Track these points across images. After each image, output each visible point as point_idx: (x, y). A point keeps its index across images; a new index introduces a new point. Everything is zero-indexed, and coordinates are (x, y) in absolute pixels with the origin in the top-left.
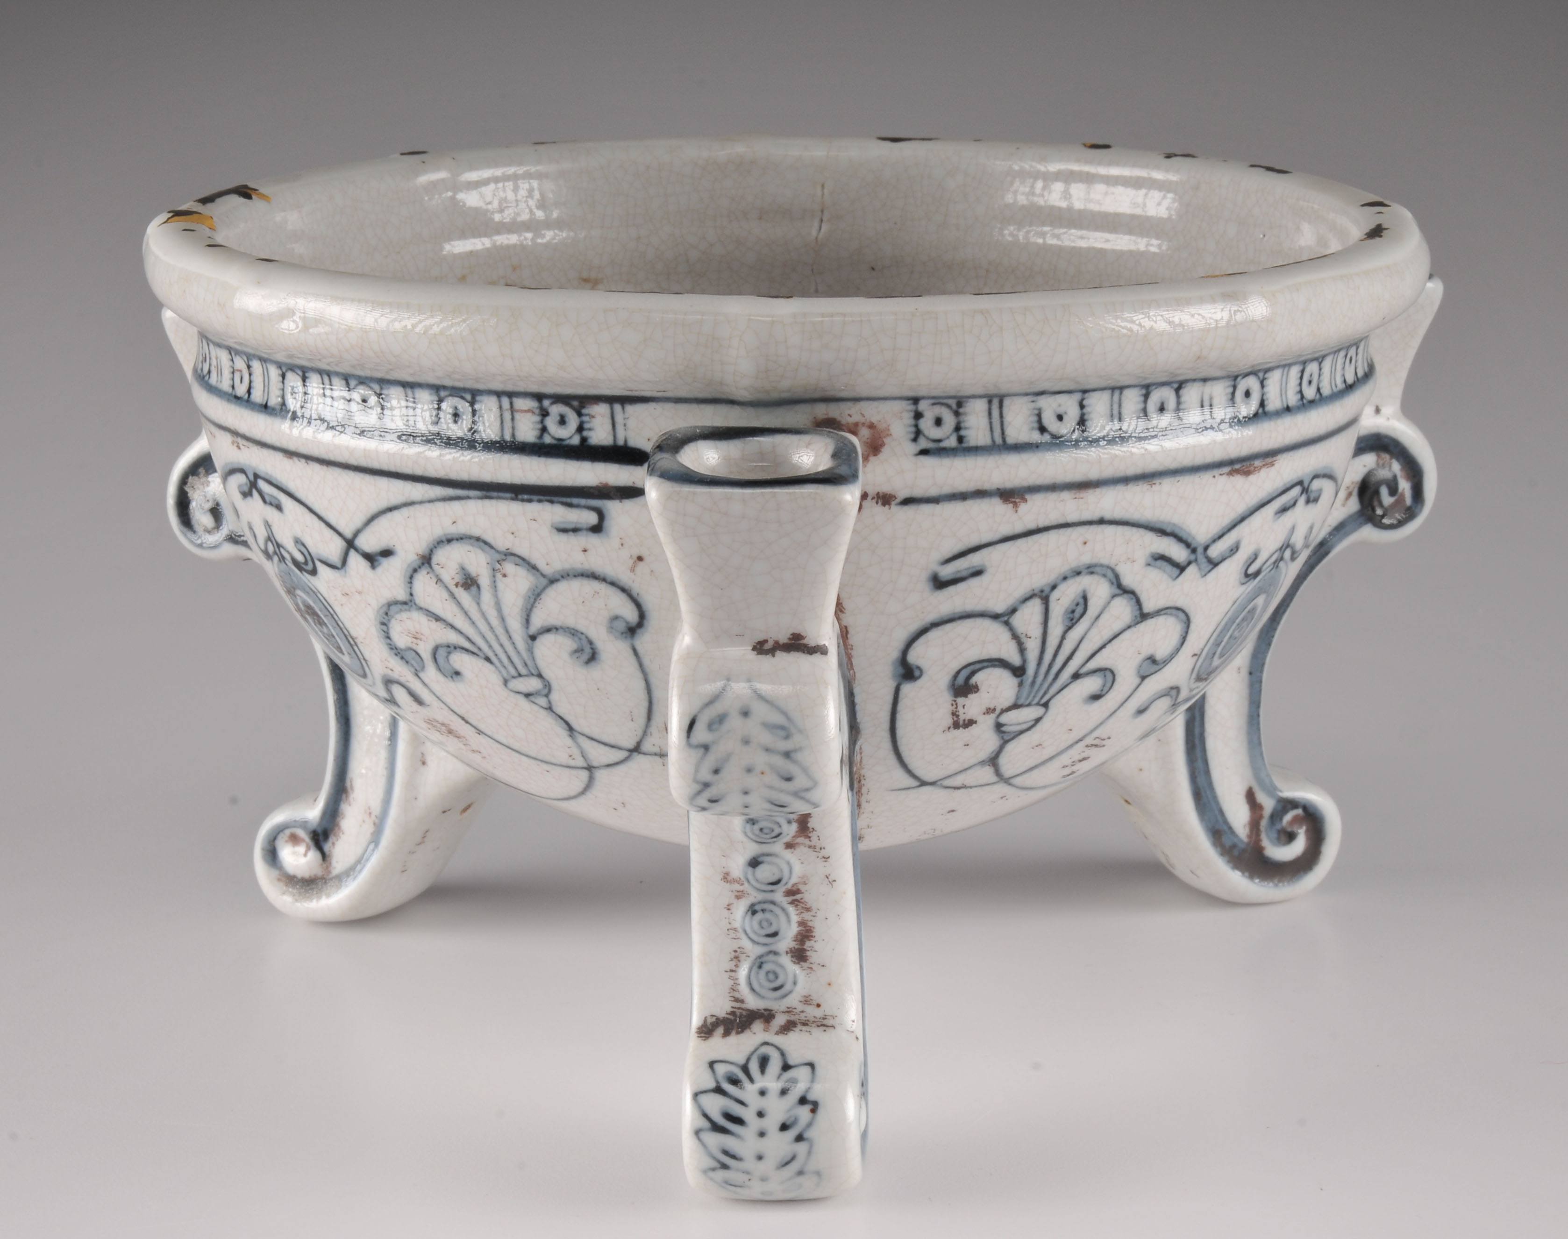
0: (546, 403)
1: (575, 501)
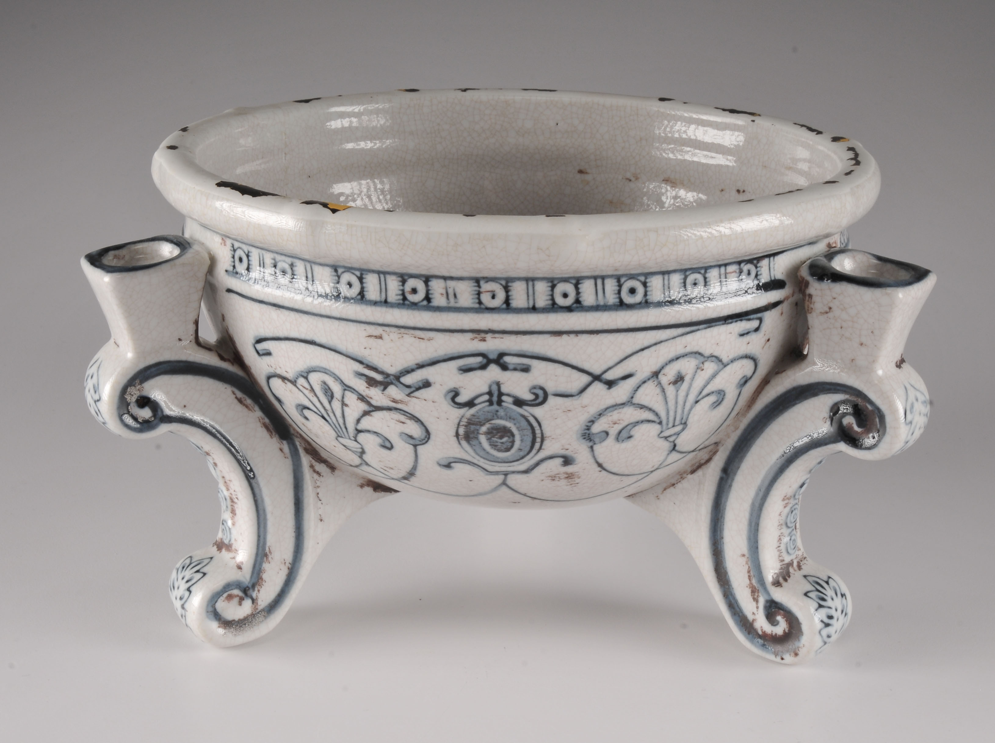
0: (742, 265)
1: (752, 317)
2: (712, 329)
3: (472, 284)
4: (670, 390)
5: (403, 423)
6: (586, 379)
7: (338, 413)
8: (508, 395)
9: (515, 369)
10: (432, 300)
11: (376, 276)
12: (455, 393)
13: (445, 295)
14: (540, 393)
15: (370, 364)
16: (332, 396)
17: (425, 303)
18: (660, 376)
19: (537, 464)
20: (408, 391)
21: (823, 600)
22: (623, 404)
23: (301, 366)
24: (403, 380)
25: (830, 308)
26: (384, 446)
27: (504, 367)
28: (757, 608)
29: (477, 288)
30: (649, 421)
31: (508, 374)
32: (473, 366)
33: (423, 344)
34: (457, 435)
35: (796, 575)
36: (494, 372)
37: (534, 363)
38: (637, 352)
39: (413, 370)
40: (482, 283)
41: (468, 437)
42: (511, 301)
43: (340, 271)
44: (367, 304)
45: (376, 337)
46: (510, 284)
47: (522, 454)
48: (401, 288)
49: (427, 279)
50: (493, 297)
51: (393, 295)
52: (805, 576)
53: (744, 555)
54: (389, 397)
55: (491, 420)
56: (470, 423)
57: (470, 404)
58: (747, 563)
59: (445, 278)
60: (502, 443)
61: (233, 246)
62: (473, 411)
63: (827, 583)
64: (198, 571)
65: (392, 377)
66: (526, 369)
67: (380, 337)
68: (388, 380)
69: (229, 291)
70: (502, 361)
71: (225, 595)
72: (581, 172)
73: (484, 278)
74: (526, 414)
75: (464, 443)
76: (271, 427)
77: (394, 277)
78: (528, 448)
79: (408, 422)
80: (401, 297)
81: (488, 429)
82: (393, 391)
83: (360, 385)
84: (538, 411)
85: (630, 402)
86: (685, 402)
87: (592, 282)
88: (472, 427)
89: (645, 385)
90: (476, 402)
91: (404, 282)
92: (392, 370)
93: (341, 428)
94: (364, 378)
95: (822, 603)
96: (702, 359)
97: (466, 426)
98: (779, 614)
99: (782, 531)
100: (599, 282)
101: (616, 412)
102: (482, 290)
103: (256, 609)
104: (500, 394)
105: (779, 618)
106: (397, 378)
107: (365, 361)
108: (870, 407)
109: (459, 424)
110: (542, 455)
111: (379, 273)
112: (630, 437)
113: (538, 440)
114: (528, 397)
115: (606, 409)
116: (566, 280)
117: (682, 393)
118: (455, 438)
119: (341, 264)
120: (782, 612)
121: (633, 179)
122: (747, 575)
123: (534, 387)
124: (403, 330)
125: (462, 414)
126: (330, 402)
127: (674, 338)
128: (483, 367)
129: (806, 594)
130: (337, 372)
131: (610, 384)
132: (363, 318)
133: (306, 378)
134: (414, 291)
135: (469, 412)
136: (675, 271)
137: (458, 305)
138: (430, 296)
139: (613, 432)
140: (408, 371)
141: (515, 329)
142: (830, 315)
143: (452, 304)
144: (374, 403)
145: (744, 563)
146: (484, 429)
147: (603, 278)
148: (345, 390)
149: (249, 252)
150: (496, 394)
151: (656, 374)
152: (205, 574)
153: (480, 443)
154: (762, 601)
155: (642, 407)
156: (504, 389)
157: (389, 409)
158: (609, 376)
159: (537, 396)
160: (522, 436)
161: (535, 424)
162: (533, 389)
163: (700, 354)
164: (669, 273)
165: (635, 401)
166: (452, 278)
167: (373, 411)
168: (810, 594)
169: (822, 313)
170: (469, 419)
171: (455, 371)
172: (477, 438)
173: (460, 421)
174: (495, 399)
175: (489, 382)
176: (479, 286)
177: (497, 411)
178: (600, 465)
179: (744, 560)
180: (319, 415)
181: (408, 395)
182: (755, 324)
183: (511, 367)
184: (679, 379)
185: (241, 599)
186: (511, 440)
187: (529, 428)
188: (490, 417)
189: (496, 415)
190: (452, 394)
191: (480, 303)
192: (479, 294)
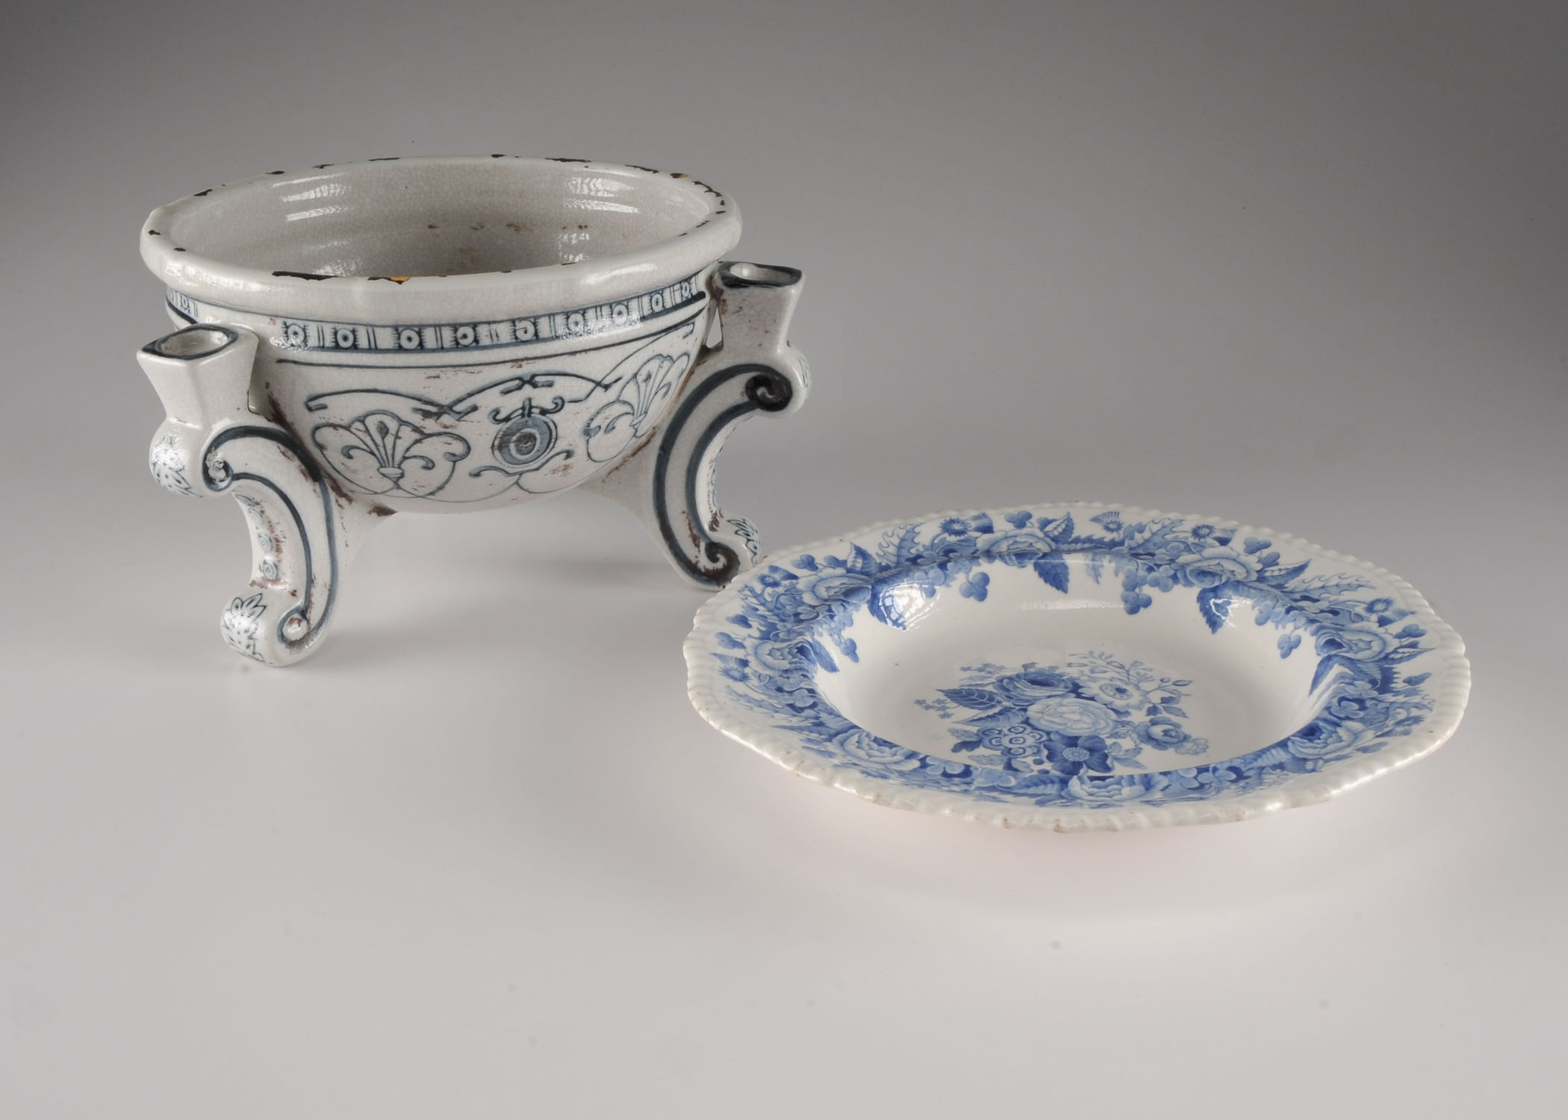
0: (682, 284)
1: (690, 322)
2: (669, 335)
3: (509, 324)
4: (643, 386)
5: (450, 444)
6: (592, 385)
7: (389, 447)
8: (537, 407)
9: (543, 386)
10: (480, 342)
11: (432, 329)
12: (497, 412)
13: (489, 337)
14: (559, 402)
15: (427, 400)
16: (387, 432)
17: (474, 344)
18: (638, 376)
19: (547, 461)
20: (458, 416)
21: (749, 535)
22: (613, 402)
23: (360, 411)
24: (454, 408)
25: (741, 308)
26: (426, 468)
27: (535, 386)
28: (699, 551)
29: (513, 327)
30: (627, 413)
31: (537, 390)
32: (511, 388)
33: (473, 377)
34: (493, 447)
35: (722, 522)
36: (528, 390)
37: (557, 379)
38: (625, 360)
39: (464, 399)
40: (517, 323)
41: (501, 448)
42: (539, 334)
43: (400, 329)
44: (426, 352)
45: (434, 377)
46: (537, 321)
47: (539, 454)
48: (454, 335)
49: (474, 326)
50: (526, 332)
51: (448, 342)
52: (729, 521)
53: (684, 512)
54: (441, 424)
55: (521, 429)
56: (505, 434)
57: (507, 419)
58: (687, 517)
59: (489, 323)
60: (526, 447)
61: (285, 324)
62: (509, 424)
63: (744, 523)
64: (256, 606)
65: (445, 408)
66: (550, 385)
67: (438, 377)
68: (442, 410)
69: (281, 361)
70: (533, 381)
71: (289, 619)
72: (431, 227)
73: (518, 319)
74: (547, 420)
75: (497, 453)
76: (306, 472)
77: (448, 328)
78: (543, 450)
79: (454, 442)
80: (454, 343)
81: (518, 437)
82: (446, 419)
83: (417, 419)
84: (556, 417)
85: (618, 401)
86: (650, 395)
87: (594, 310)
88: (506, 438)
89: (629, 384)
90: (512, 416)
91: (456, 331)
92: (445, 402)
93: (388, 460)
94: (421, 412)
95: (749, 538)
96: (662, 359)
97: (501, 438)
98: (718, 553)
99: (710, 488)
100: (598, 309)
101: (607, 410)
102: (517, 328)
103: (309, 628)
104: (531, 407)
105: (719, 556)
106: (450, 407)
107: (423, 398)
108: (777, 378)
109: (496, 438)
110: (553, 453)
111: (435, 326)
112: (613, 428)
113: (553, 440)
114: (550, 406)
115: (602, 408)
116: (576, 312)
117: (649, 388)
118: (491, 450)
119: (401, 323)
120: (720, 550)
121: (479, 228)
122: (688, 527)
123: (555, 398)
124: (457, 369)
125: (499, 428)
126: (383, 438)
127: (647, 345)
128: (519, 388)
129: (736, 533)
130: (395, 412)
131: (607, 387)
132: (423, 364)
133: (363, 422)
134: (465, 336)
135: (505, 426)
136: (645, 294)
137: (499, 342)
138: (478, 338)
139: (603, 427)
140: (460, 401)
141: (544, 355)
142: (741, 313)
143: (495, 342)
144: (426, 431)
145: (685, 518)
146: (514, 438)
147: (601, 306)
148: (401, 425)
149: (305, 326)
150: (527, 409)
151: (635, 376)
152: (265, 607)
153: (509, 450)
154: (703, 545)
155: (625, 402)
156: (534, 403)
157: (439, 434)
158: (606, 382)
159: (557, 404)
160: (542, 439)
161: (553, 428)
162: (554, 401)
163: (661, 355)
164: (641, 296)
165: (621, 398)
166: (494, 322)
167: (424, 438)
168: (739, 532)
169: (734, 313)
170: (504, 432)
171: (498, 394)
172: (508, 447)
173: (497, 434)
174: (526, 412)
175: (523, 400)
176: (515, 326)
177: (527, 422)
178: (589, 455)
179: (685, 515)
180: (367, 451)
181: (458, 420)
182: (691, 327)
183: (540, 384)
184: (649, 376)
185: (300, 621)
186: (533, 444)
187: (548, 431)
188: (520, 427)
189: (526, 425)
190: (494, 413)
191: (516, 338)
192: (515, 331)
